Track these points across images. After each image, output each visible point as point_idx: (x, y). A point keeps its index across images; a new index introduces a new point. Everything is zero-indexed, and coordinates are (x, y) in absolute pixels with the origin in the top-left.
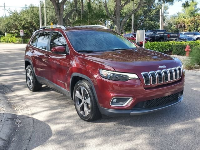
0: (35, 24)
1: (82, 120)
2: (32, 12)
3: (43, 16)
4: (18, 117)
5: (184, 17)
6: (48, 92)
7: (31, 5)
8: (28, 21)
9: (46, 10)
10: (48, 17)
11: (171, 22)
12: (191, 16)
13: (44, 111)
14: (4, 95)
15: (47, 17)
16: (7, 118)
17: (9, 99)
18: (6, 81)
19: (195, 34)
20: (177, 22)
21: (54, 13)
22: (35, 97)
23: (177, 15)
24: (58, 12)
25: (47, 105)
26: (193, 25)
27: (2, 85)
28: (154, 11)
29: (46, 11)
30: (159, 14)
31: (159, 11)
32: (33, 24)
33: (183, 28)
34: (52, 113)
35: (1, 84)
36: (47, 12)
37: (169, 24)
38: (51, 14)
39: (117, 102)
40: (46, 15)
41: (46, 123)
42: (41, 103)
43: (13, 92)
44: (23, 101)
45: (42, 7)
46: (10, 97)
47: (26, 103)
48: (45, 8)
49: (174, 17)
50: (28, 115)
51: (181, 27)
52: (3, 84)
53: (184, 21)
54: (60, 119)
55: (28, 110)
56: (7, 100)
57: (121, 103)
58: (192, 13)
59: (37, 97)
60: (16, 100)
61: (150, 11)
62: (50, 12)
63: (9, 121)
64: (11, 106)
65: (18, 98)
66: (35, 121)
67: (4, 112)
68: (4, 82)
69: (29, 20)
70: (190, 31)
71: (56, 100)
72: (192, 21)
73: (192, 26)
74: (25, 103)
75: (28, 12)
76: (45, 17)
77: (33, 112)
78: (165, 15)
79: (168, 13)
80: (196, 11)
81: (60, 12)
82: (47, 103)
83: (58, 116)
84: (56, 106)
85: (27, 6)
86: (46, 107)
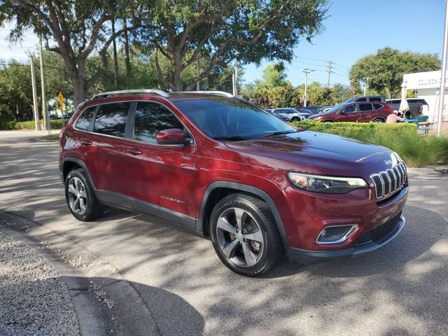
0: (22, 95)
1: (238, 276)
2: (16, 73)
3: (38, 82)
4: (91, 282)
5: (266, 87)
6: (119, 220)
7: (14, 60)
8: (9, 90)
9: (44, 70)
10: (48, 84)
11: (248, 95)
12: (275, 86)
13: (141, 263)
14: (26, 235)
15: (45, 82)
16: (73, 289)
17: (42, 243)
18: (11, 204)
19: (289, 112)
20: (256, 94)
21: (58, 76)
22: (99, 233)
23: (255, 84)
24: (75, 74)
25: (136, 248)
26: (284, 98)
27: (6, 212)
28: (224, 77)
29: (44, 73)
30: (231, 82)
31: (231, 76)
32: (20, 95)
33: (266, 103)
34: (164, 266)
35: (2, 210)
36: (45, 75)
37: (244, 97)
38: (54, 78)
39: (327, 236)
40: (44, 80)
41: (169, 290)
42: (120, 246)
43: (41, 225)
44: (75, 243)
45: (36, 65)
46: (42, 238)
47: (88, 248)
48: (41, 68)
49: (250, 87)
50: (112, 274)
51: (263, 101)
52: (8, 210)
53: (266, 93)
54: (189, 277)
55: (103, 264)
56: (41, 245)
57: (335, 237)
58: (277, 81)
59: (102, 233)
60: (59, 243)
61: (218, 77)
62: (52, 74)
63: (81, 296)
64: (58, 257)
65: (60, 239)
66: (141, 289)
67: (55, 274)
68: (7, 205)
69: (11, 88)
70: (280, 107)
71: (148, 237)
72: (282, 93)
73: (283, 100)
74: (83, 248)
75: (7, 74)
76: (42, 82)
77: (120, 268)
78: (239, 83)
79: (244, 81)
80: (282, 78)
81: (77, 74)
82: (134, 243)
83: (178, 271)
84: (159, 250)
85: (5, 62)
86: (140, 253)
